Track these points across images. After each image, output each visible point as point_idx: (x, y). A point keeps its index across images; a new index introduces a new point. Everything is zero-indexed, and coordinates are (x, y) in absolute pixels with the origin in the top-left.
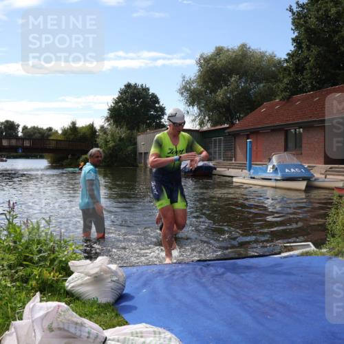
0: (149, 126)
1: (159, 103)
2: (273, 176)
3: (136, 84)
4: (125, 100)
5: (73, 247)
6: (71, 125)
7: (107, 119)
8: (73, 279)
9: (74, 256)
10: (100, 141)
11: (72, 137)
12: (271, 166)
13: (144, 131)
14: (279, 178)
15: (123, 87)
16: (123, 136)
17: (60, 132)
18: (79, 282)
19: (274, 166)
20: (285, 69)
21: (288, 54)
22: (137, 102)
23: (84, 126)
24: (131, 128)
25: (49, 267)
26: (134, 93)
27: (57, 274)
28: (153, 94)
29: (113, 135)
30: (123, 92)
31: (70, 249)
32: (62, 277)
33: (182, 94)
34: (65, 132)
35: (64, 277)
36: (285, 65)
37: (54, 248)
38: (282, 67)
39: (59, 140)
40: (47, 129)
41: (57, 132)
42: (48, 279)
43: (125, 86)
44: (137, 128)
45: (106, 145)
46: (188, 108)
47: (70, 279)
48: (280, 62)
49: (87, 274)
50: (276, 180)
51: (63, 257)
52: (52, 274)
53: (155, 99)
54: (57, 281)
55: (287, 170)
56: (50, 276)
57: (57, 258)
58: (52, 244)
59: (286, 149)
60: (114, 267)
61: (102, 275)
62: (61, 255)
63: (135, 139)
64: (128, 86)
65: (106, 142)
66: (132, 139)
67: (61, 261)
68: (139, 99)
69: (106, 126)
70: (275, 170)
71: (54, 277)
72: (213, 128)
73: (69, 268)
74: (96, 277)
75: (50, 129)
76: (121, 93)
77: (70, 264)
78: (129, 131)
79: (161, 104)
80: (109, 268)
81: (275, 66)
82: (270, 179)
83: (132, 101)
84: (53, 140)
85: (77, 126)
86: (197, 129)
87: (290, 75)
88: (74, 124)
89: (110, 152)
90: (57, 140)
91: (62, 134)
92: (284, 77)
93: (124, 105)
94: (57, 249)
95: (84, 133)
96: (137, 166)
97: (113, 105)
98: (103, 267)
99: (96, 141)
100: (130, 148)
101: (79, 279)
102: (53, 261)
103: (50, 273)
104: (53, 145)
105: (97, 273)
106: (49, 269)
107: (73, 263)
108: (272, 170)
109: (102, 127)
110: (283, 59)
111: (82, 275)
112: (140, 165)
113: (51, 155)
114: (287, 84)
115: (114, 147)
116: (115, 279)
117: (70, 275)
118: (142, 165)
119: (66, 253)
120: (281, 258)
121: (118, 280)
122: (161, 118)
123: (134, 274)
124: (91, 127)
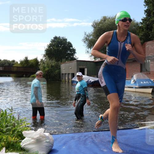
0: (67, 59)
1: (72, 47)
2: (134, 86)
3: (60, 37)
4: (54, 45)
5: (25, 124)
6: (25, 59)
7: (45, 56)
8: (25, 141)
9: (26, 128)
10: (41, 67)
11: (25, 65)
12: (133, 80)
13: (64, 62)
14: (137, 87)
15: (53, 38)
16: (53, 64)
17: (19, 63)
18: (28, 142)
19: (134, 80)
20: (140, 28)
21: (142, 19)
22: (60, 47)
23: (32, 59)
24: (57, 60)
25: (12, 134)
26: (58, 42)
27: (16, 138)
28: (69, 42)
29: (48, 64)
30: (53, 41)
31: (24, 125)
32: (19, 140)
33: (85, 42)
34: (22, 62)
35: (20, 140)
36: (140, 25)
37: (15, 124)
38: (139, 26)
39: (19, 67)
40: (12, 61)
41: (17, 63)
42: (11, 142)
43: (54, 38)
44: (60, 60)
45: (44, 70)
46: (88, 50)
47: (23, 141)
48: (137, 24)
49: (33, 138)
50: (136, 88)
51: (20, 129)
52: (13, 138)
53: (70, 45)
54: (16, 142)
55: (141, 83)
56: (12, 139)
57: (16, 129)
58: (13, 122)
59: (141, 71)
60: (47, 134)
61: (41, 139)
62: (19, 128)
63: (60, 66)
64: (56, 38)
65: (44, 68)
66: (58, 66)
67: (18, 131)
68: (61, 45)
69: (44, 59)
70: (135, 82)
71: (14, 140)
72: (101, 60)
73: (23, 135)
74: (38, 140)
75: (14, 61)
76: (52, 42)
77: (23, 133)
78: (56, 62)
79: (73, 47)
80: (45, 135)
81: (135, 26)
82: (132, 87)
83: (57, 46)
84: (15, 67)
85: (28, 59)
86: (93, 60)
87: (143, 31)
88: (26, 58)
89: (47, 73)
90: (17, 67)
91: (20, 64)
92: (139, 32)
93: (53, 48)
94: (16, 125)
95: (32, 63)
96: (61, 81)
97: (47, 48)
98: (42, 134)
99: (39, 68)
100: (57, 71)
101: (28, 141)
102: (14, 131)
103: (12, 138)
104: (15, 69)
105: (38, 138)
106: (12, 136)
107: (25, 132)
108: (133, 82)
109: (42, 60)
110: (139, 22)
111: (30, 139)
112: (62, 80)
113: (14, 75)
114: (142, 36)
115: (48, 70)
116: (48, 141)
117: (23, 139)
118: (64, 80)
119: (21, 127)
120: (139, 130)
121: (50, 141)
122: (73, 55)
123: (59, 138)
124: (36, 60)
